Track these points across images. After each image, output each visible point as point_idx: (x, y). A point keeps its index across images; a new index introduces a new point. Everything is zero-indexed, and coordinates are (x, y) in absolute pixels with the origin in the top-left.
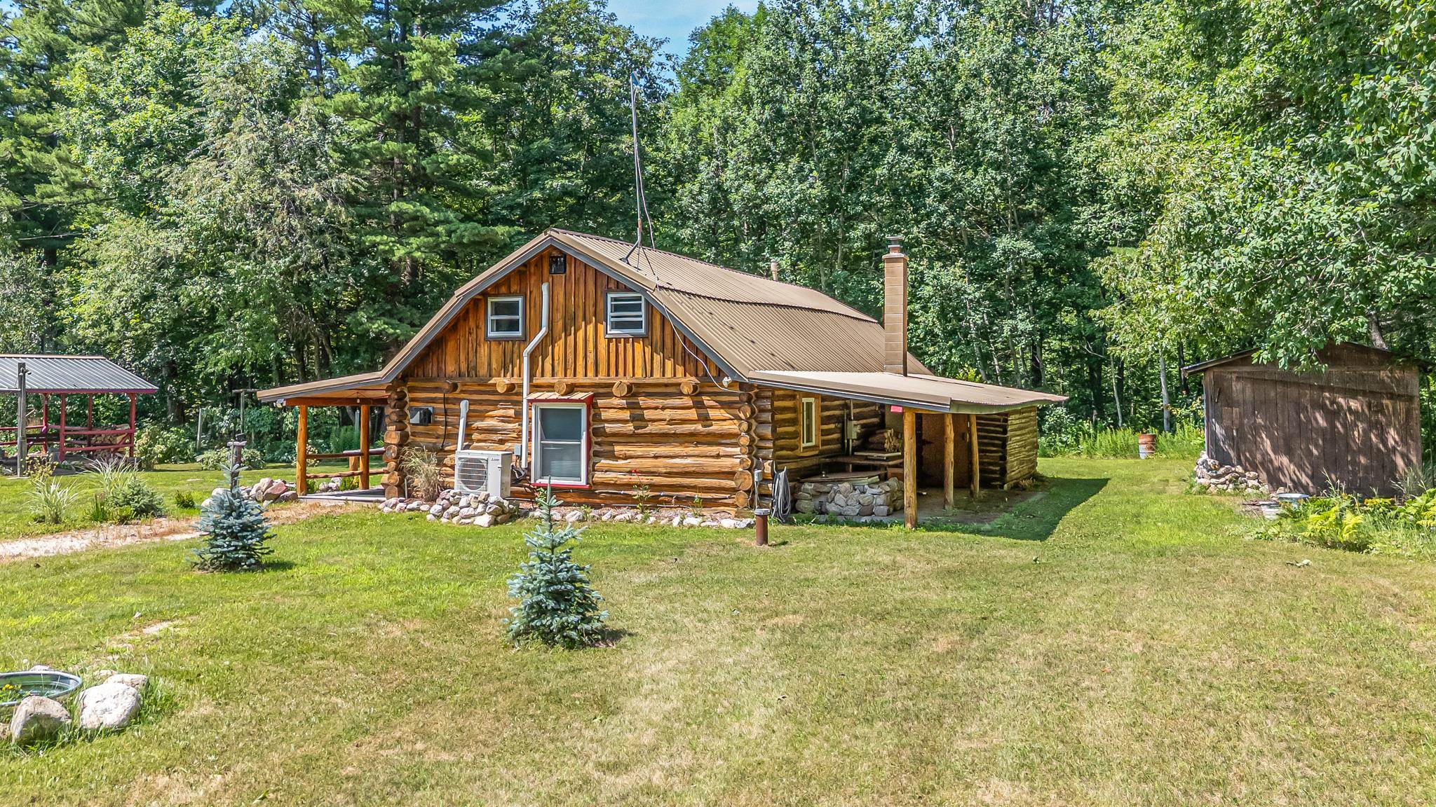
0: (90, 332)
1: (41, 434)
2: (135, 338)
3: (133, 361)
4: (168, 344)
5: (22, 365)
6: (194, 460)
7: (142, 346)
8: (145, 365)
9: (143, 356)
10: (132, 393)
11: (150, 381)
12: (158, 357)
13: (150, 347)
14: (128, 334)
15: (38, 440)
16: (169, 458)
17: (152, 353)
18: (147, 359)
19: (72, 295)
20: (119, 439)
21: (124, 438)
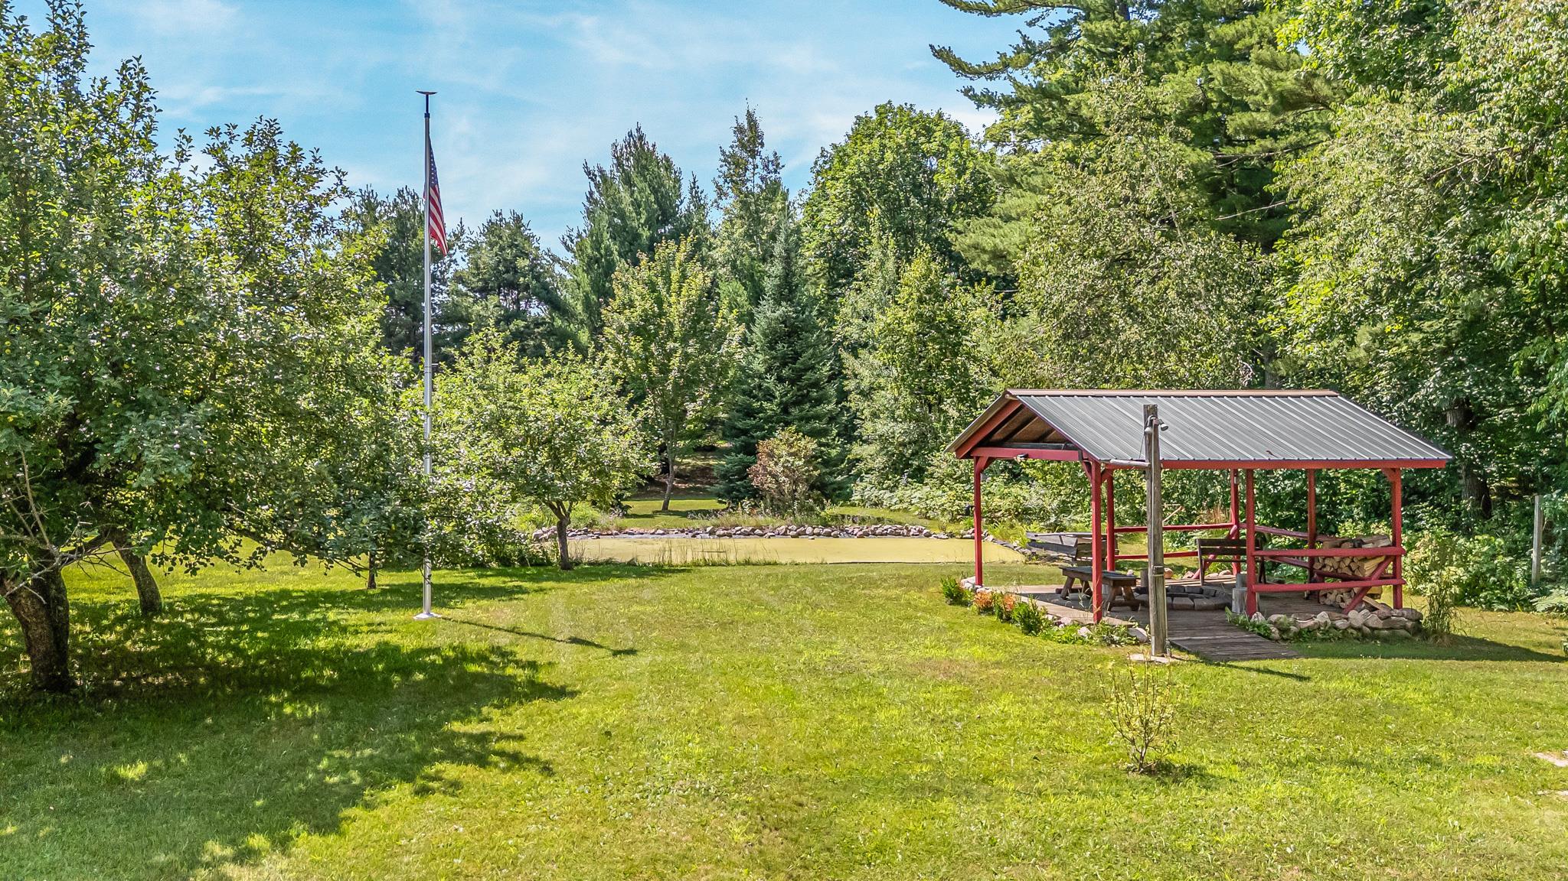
0: (1314, 348)
1: (1228, 541)
2: (1396, 359)
3: (1394, 401)
4: (1461, 366)
5: (1151, 411)
6: (1528, 605)
7: (1408, 372)
8: (1415, 406)
9: (1414, 389)
10: (1392, 467)
11: (1427, 437)
12: (1443, 390)
13: (1426, 373)
14: (1385, 354)
15: (1224, 552)
16: (1475, 595)
17: (1430, 383)
18: (1420, 395)
19: (1287, 289)
20: (1369, 567)
21: (1380, 565)
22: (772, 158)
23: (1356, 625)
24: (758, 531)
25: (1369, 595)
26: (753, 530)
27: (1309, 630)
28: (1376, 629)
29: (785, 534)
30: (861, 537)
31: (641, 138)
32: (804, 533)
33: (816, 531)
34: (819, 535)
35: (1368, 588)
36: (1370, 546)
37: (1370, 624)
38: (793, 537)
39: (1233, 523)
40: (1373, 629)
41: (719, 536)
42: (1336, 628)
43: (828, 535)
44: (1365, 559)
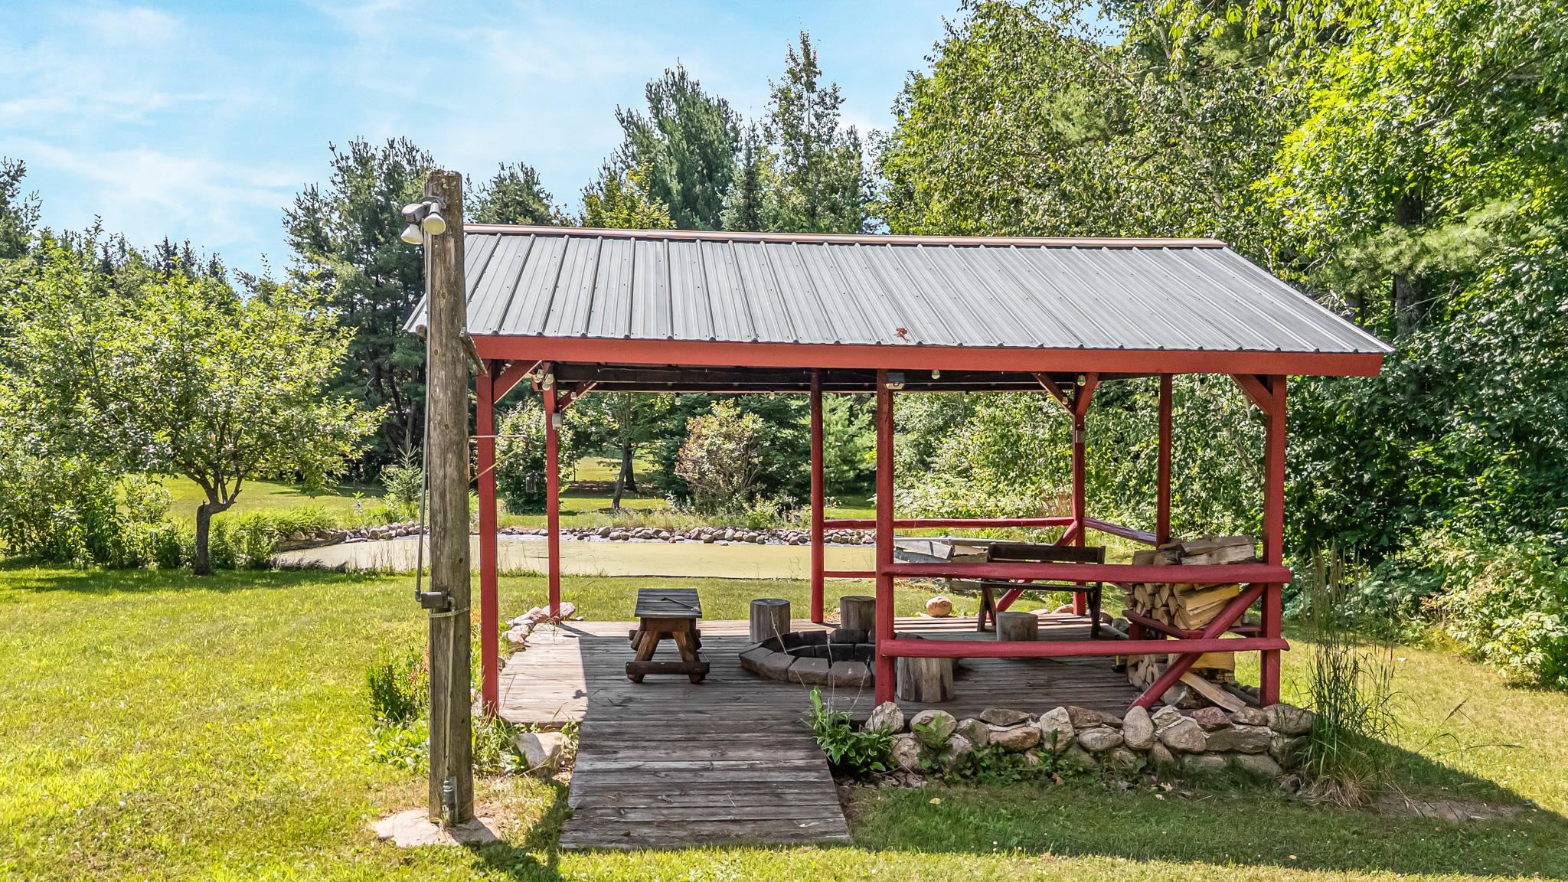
20: (1200, 607)
21: (1230, 602)
22: (830, 90)
23: (1134, 742)
24: (664, 534)
25: (1199, 673)
26: (658, 532)
27: (1011, 751)
28: (1185, 752)
29: (697, 538)
30: (794, 543)
31: (682, 77)
32: (721, 537)
33: (738, 534)
34: (740, 539)
35: (1197, 656)
36: (1202, 560)
37: (1171, 739)
38: (706, 542)
39: (1073, 517)
40: (1179, 753)
41: (612, 539)
42: (1084, 748)
43: (752, 540)
44: (1191, 591)
